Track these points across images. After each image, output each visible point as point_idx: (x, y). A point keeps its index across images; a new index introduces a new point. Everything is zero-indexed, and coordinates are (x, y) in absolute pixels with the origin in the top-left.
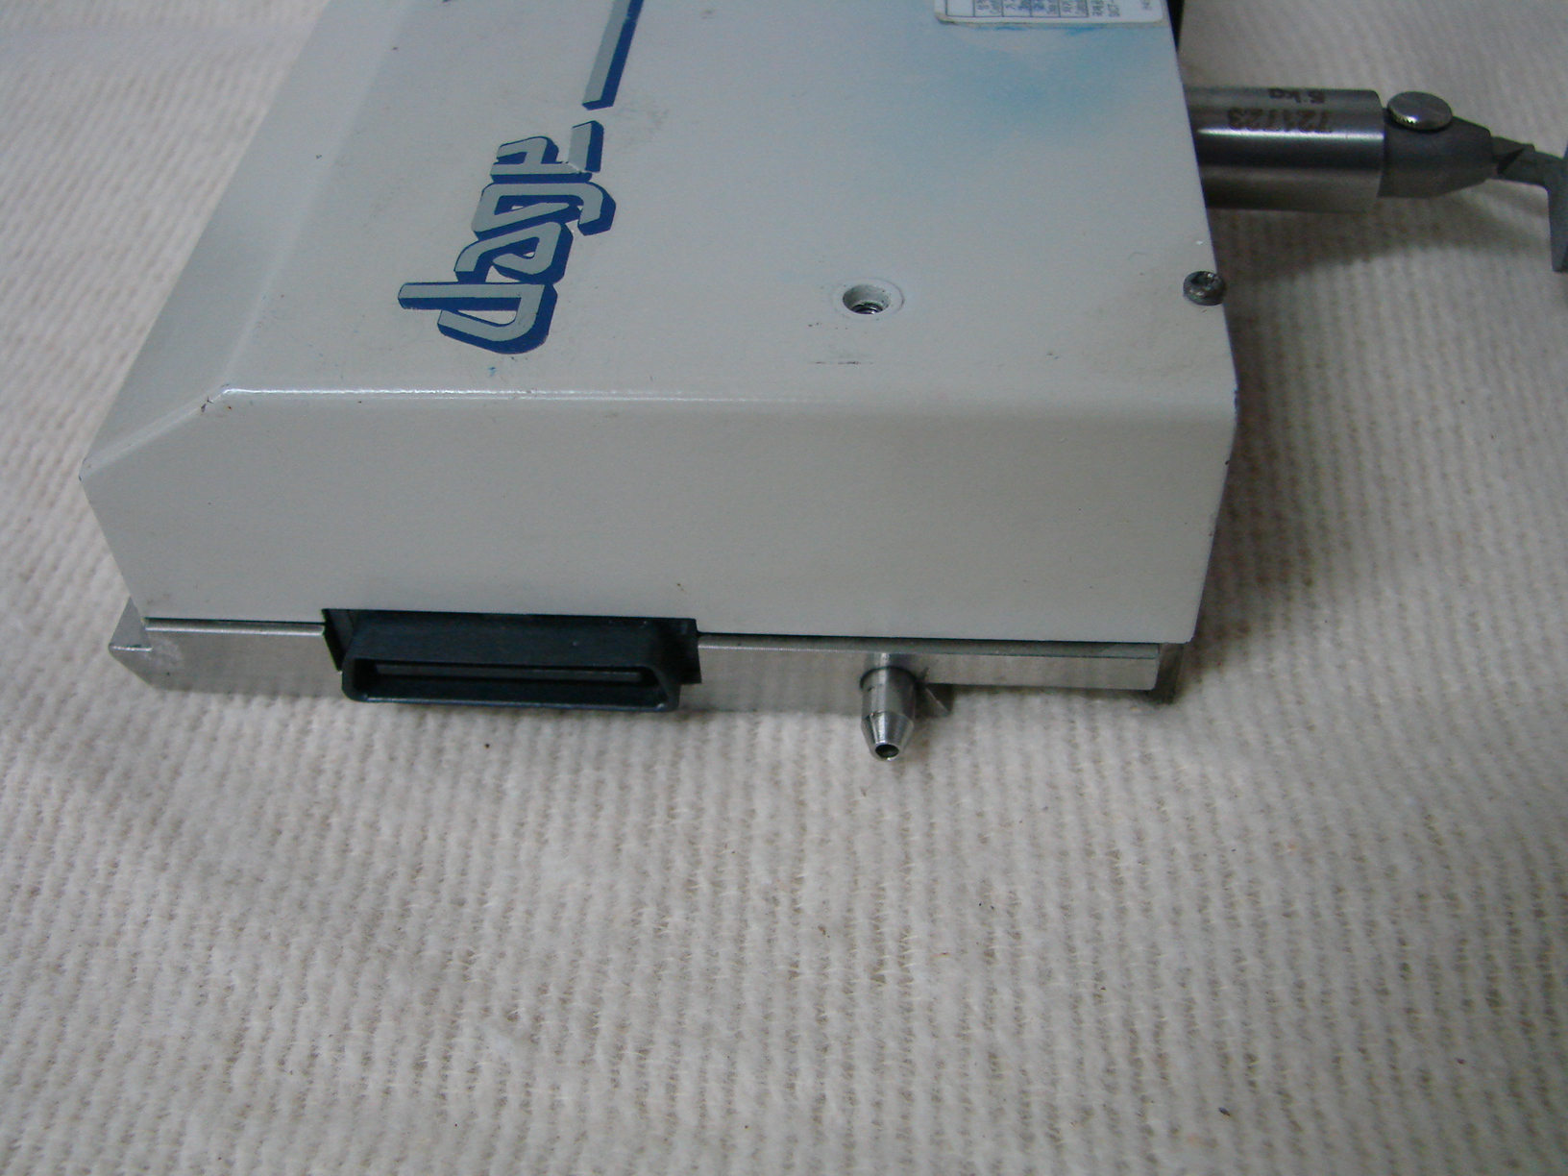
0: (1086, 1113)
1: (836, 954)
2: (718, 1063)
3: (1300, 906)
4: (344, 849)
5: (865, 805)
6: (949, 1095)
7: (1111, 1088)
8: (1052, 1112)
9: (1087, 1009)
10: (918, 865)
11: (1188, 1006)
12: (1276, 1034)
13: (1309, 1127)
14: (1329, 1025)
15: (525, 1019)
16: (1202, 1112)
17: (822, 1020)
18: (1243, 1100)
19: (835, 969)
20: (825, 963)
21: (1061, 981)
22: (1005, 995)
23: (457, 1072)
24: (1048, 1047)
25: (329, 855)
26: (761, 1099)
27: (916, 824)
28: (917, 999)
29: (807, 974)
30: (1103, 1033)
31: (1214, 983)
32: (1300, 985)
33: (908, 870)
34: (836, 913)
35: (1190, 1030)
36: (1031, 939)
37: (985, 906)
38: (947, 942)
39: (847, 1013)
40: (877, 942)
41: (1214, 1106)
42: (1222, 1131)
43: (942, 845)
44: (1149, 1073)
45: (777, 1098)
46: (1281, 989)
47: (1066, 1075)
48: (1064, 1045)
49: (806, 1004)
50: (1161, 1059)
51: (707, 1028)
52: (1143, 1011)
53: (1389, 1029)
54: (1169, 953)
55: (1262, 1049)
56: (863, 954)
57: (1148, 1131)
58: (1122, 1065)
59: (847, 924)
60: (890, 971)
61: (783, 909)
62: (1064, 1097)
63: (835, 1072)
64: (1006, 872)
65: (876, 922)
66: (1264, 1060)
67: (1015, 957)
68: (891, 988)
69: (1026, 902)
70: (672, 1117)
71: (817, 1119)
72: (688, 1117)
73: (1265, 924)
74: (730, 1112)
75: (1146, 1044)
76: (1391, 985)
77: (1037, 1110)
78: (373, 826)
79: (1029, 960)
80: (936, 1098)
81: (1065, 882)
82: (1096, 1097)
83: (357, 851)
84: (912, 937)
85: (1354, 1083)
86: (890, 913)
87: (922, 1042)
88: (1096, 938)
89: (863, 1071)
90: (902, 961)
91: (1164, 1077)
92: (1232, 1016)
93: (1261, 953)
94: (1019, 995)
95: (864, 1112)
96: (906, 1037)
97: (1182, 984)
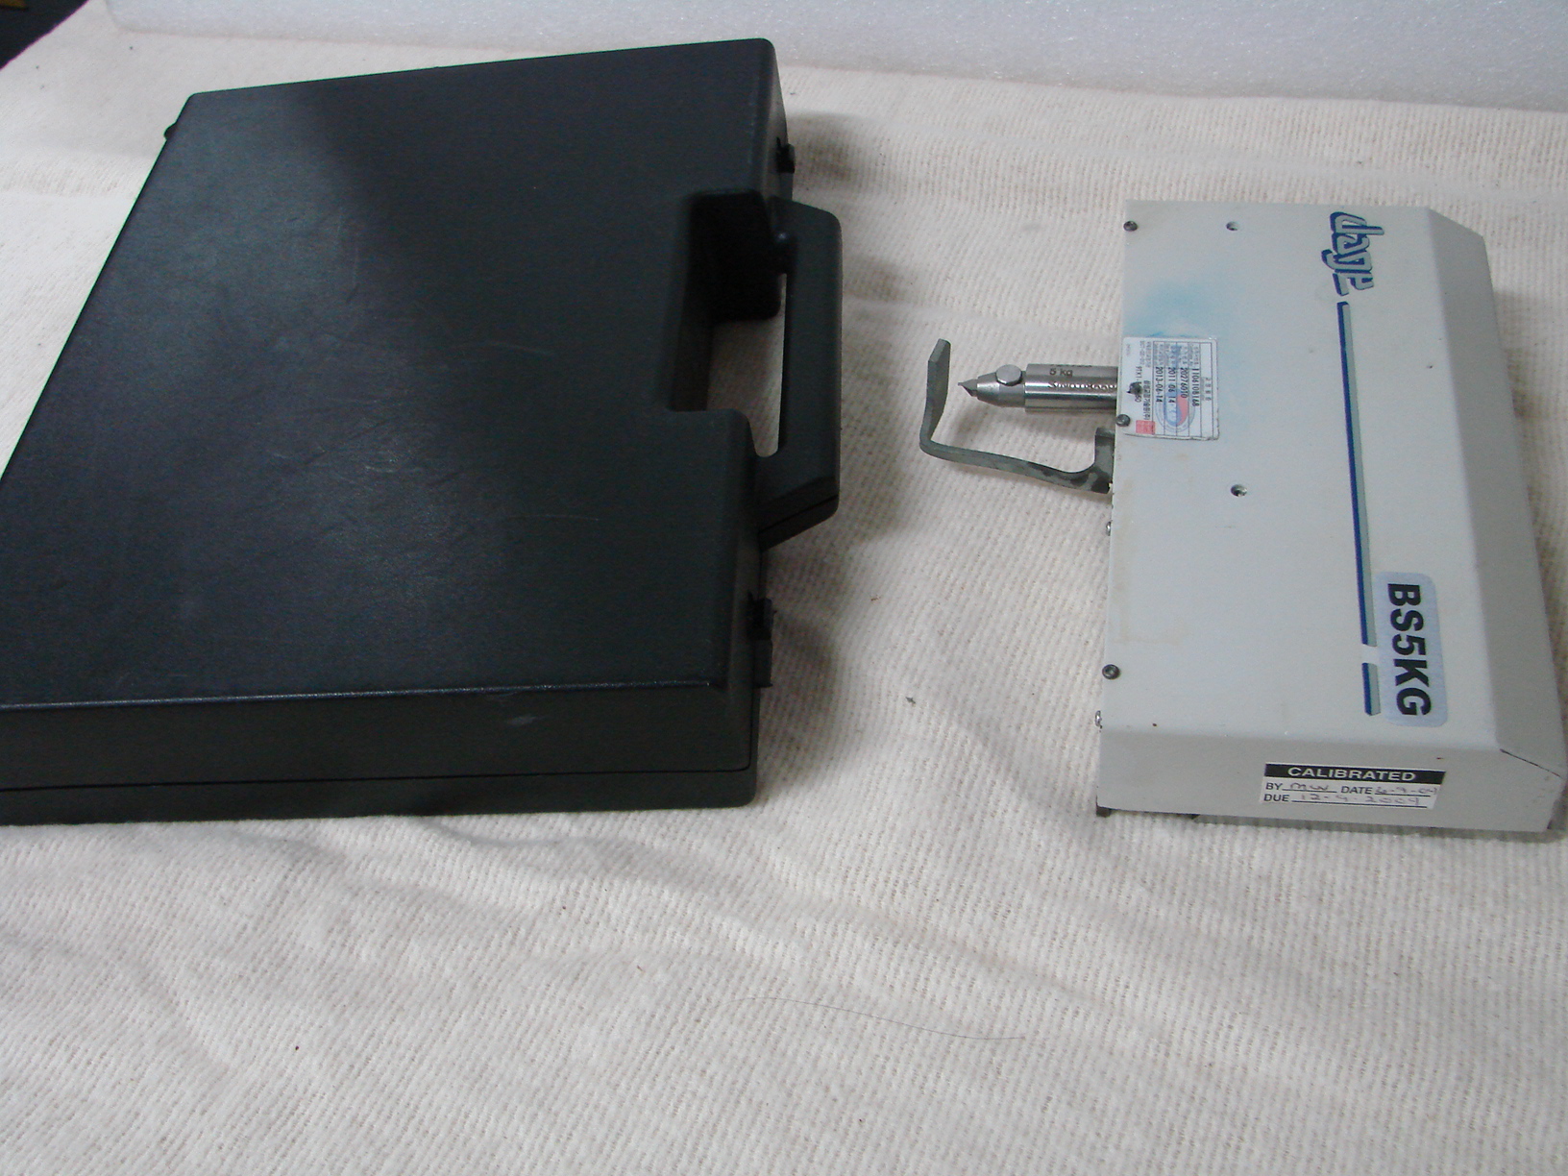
0: (1345, 964)
1: (1264, 887)
2: (1217, 915)
3: (1444, 909)
6: (1297, 946)
7: (1356, 957)
8: (1333, 961)
9: (1354, 927)
10: (1299, 861)
11: (1392, 935)
12: (1423, 952)
14: (1444, 954)
15: (1149, 884)
16: (1388, 972)
17: (1256, 910)
18: (1404, 971)
19: (1263, 893)
20: (1259, 890)
21: (1346, 916)
22: (1324, 916)
23: (1123, 897)
24: (1336, 939)
26: (1231, 931)
28: (1291, 911)
29: (1252, 892)
30: (1358, 938)
31: (1404, 929)
32: (1437, 937)
33: (1295, 862)
34: (1265, 872)
35: (1391, 944)
36: (1338, 898)
37: (1323, 882)
38: (1306, 893)
39: (1265, 908)
40: (1279, 886)
41: (1393, 971)
42: (1393, 980)
44: (1372, 955)
45: (1236, 932)
46: (1429, 937)
47: (1341, 950)
48: (1342, 939)
49: (1251, 904)
50: (1377, 952)
51: (1214, 902)
52: (1375, 933)
53: (1467, 961)
54: (1390, 912)
55: (1416, 956)
56: (1274, 889)
57: (1366, 974)
58: (1363, 950)
59: (1269, 878)
60: (1283, 898)
62: (1338, 957)
63: (1258, 928)
64: (1333, 870)
65: (1280, 879)
66: (1416, 960)
67: (1330, 903)
68: (1282, 905)
69: (1339, 883)
70: (1199, 929)
71: (1249, 943)
72: (1204, 931)
73: (1429, 912)
74: (1219, 933)
75: (1373, 946)
76: (1472, 945)
77: (1328, 959)
79: (1335, 905)
80: (1293, 947)
81: (1355, 878)
82: (1351, 959)
84: (1293, 888)
85: (1447, 977)
86: (1285, 877)
87: (1291, 927)
88: (1363, 903)
89: (1268, 931)
90: (1288, 895)
91: (1377, 958)
92: (1408, 943)
93: (1425, 923)
94: (1329, 917)
95: (1266, 946)
96: (1285, 924)
97: (1392, 926)
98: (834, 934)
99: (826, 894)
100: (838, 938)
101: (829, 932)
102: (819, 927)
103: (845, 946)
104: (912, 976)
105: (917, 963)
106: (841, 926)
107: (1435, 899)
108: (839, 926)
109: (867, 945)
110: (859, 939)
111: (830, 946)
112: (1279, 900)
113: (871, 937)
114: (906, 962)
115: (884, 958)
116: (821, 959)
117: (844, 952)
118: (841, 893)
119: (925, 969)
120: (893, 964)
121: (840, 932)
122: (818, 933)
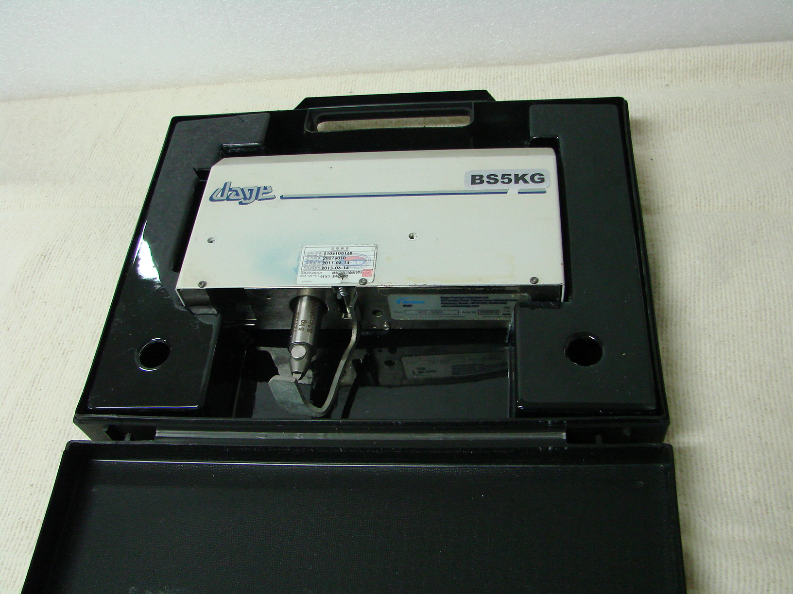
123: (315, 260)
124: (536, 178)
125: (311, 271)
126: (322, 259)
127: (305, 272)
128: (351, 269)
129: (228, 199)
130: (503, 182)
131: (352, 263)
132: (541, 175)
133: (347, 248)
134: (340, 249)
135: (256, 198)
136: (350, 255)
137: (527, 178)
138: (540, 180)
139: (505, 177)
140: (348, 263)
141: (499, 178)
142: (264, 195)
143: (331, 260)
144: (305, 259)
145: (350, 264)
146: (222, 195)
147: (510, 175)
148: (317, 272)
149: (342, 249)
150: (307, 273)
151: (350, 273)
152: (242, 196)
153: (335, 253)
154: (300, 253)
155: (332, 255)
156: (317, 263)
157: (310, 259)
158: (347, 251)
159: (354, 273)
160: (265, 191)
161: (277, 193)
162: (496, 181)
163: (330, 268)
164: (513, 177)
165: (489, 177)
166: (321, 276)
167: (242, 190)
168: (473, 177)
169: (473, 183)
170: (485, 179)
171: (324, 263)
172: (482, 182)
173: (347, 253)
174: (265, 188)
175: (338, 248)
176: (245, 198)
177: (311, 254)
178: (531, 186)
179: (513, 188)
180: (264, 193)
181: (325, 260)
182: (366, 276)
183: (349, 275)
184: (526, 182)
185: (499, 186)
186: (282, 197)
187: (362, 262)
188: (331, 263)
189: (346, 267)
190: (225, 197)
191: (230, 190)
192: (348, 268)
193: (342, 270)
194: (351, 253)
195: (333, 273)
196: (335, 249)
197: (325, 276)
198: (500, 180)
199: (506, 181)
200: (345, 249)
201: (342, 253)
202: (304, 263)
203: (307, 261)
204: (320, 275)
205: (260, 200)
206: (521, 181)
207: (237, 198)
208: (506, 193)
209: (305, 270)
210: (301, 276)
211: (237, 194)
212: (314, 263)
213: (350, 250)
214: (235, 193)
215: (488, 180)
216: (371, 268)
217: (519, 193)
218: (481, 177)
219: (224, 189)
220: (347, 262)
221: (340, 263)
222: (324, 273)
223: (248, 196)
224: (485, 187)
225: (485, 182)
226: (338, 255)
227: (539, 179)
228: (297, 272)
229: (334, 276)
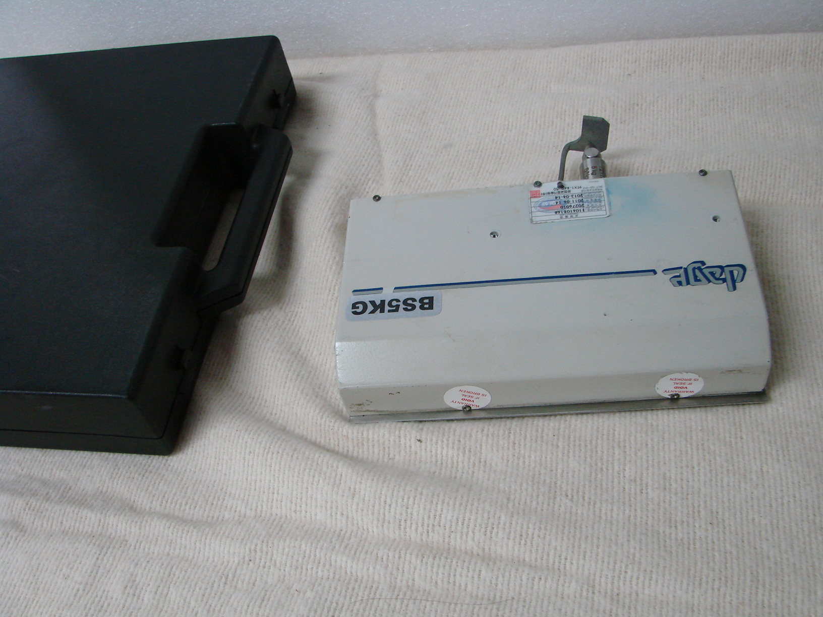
0: (683, 522)
1: (633, 486)
2: (609, 507)
3: (731, 484)
4: (524, 462)
5: (639, 454)
6: (656, 517)
7: (688, 517)
8: (676, 521)
9: (685, 501)
10: (651, 469)
11: (705, 502)
12: (723, 508)
13: (727, 528)
14: (735, 507)
15: (570, 496)
16: (706, 524)
17: (630, 500)
18: (715, 521)
19: (633, 490)
20: (630, 489)
21: (679, 495)
22: (668, 497)
23: (557, 506)
24: (676, 508)
25: (521, 464)
26: (618, 515)
27: (650, 459)
28: (649, 497)
29: (627, 490)
30: (688, 506)
31: (712, 497)
32: (729, 499)
33: (648, 470)
34: (632, 478)
35: (706, 507)
36: (674, 486)
37: (664, 478)
38: (656, 486)
39: (635, 498)
40: (641, 485)
41: (709, 522)
42: (709, 527)
43: (656, 464)
44: (696, 514)
45: (621, 515)
46: (725, 500)
47: (679, 514)
48: (679, 508)
49: (627, 497)
50: (699, 512)
51: (607, 500)
52: (696, 502)
53: (747, 509)
54: (703, 489)
55: (720, 511)
56: (639, 487)
57: (695, 526)
58: (691, 512)
59: (635, 481)
60: (644, 491)
61: (622, 476)
62: (678, 519)
63: (633, 510)
64: (669, 471)
65: (641, 480)
66: (720, 513)
67: (670, 489)
68: (644, 495)
69: (673, 477)
70: (600, 517)
71: (629, 520)
72: (603, 517)
73: (723, 487)
74: (612, 517)
75: (696, 509)
76: (749, 501)
77: (673, 521)
78: (530, 457)
79: (673, 490)
80: (653, 517)
81: (682, 473)
82: (685, 519)
83: (527, 463)
84: (649, 484)
85: (739, 520)
86: (644, 479)
87: (650, 507)
88: (688, 486)
89: (639, 511)
90: (647, 489)
91: (699, 515)
92: (714, 504)
93: (722, 492)
94: (671, 497)
95: (639, 519)
96: (647, 505)
97: (705, 497)
98: (400, 557)
99: (392, 536)
100: (402, 559)
101: (397, 556)
102: (391, 554)
103: (407, 563)
104: (446, 575)
105: (447, 567)
106: (403, 553)
107: (725, 480)
108: (402, 552)
109: (419, 562)
110: (414, 558)
111: (398, 565)
112: (642, 493)
113: (420, 556)
114: (441, 568)
115: (429, 568)
116: (395, 572)
117: (407, 566)
118: (400, 535)
119: (453, 570)
120: (435, 570)
121: (403, 555)
122: (391, 558)
123: (593, 203)
124: (361, 307)
125: (593, 193)
126: (586, 205)
127: (599, 190)
128: (552, 197)
129: (721, 267)
130: (398, 301)
131: (553, 203)
132: (355, 313)
133: (561, 218)
134: (569, 216)
135: (686, 270)
136: (557, 211)
137: (370, 308)
138: (357, 306)
139: (394, 308)
140: (557, 203)
141: (402, 306)
142: (678, 274)
143: (575, 204)
144: (603, 203)
145: (555, 201)
146: (731, 273)
147: (389, 311)
148: (586, 192)
149: (567, 217)
150: (596, 190)
151: (552, 193)
152: (706, 271)
153: (573, 212)
154: (610, 209)
155: (576, 209)
156: (590, 200)
157: (598, 204)
158: (561, 215)
159: (549, 193)
160: (679, 279)
161: (663, 279)
162: (405, 302)
163: (574, 196)
164: (387, 308)
165: (414, 307)
166: (580, 187)
167: (709, 281)
168: (431, 307)
169: (431, 299)
170: (418, 304)
171: (582, 201)
172: (421, 300)
173: (561, 213)
174: (680, 283)
175: (572, 217)
176: (699, 268)
177: (599, 208)
178: (366, 298)
179: (388, 294)
180: (679, 276)
181: (581, 203)
182: (536, 191)
183: (553, 191)
184: (373, 303)
185: (403, 295)
186: (655, 272)
187: (543, 204)
188: (575, 201)
189: (558, 198)
190: (727, 270)
191: (724, 280)
192: (556, 198)
193: (561, 195)
194: (556, 213)
195: (569, 191)
196: (574, 216)
197: (577, 187)
198: (401, 304)
199: (394, 303)
200: (564, 217)
201: (565, 212)
202: (603, 199)
203: (600, 201)
204: (582, 189)
205: (681, 268)
206: (378, 303)
207: (711, 270)
208: (395, 288)
209: (600, 192)
210: (601, 187)
211: (712, 274)
212: (592, 200)
213: (558, 216)
214: (717, 276)
215: (414, 303)
216: (533, 200)
217: (381, 289)
218: (422, 308)
219: (734, 281)
220: (559, 203)
221: (565, 201)
222: (579, 191)
223: (698, 272)
224: (418, 294)
225: (418, 301)
226: (570, 210)
227: (358, 308)
228: (607, 190)
229: (568, 188)
